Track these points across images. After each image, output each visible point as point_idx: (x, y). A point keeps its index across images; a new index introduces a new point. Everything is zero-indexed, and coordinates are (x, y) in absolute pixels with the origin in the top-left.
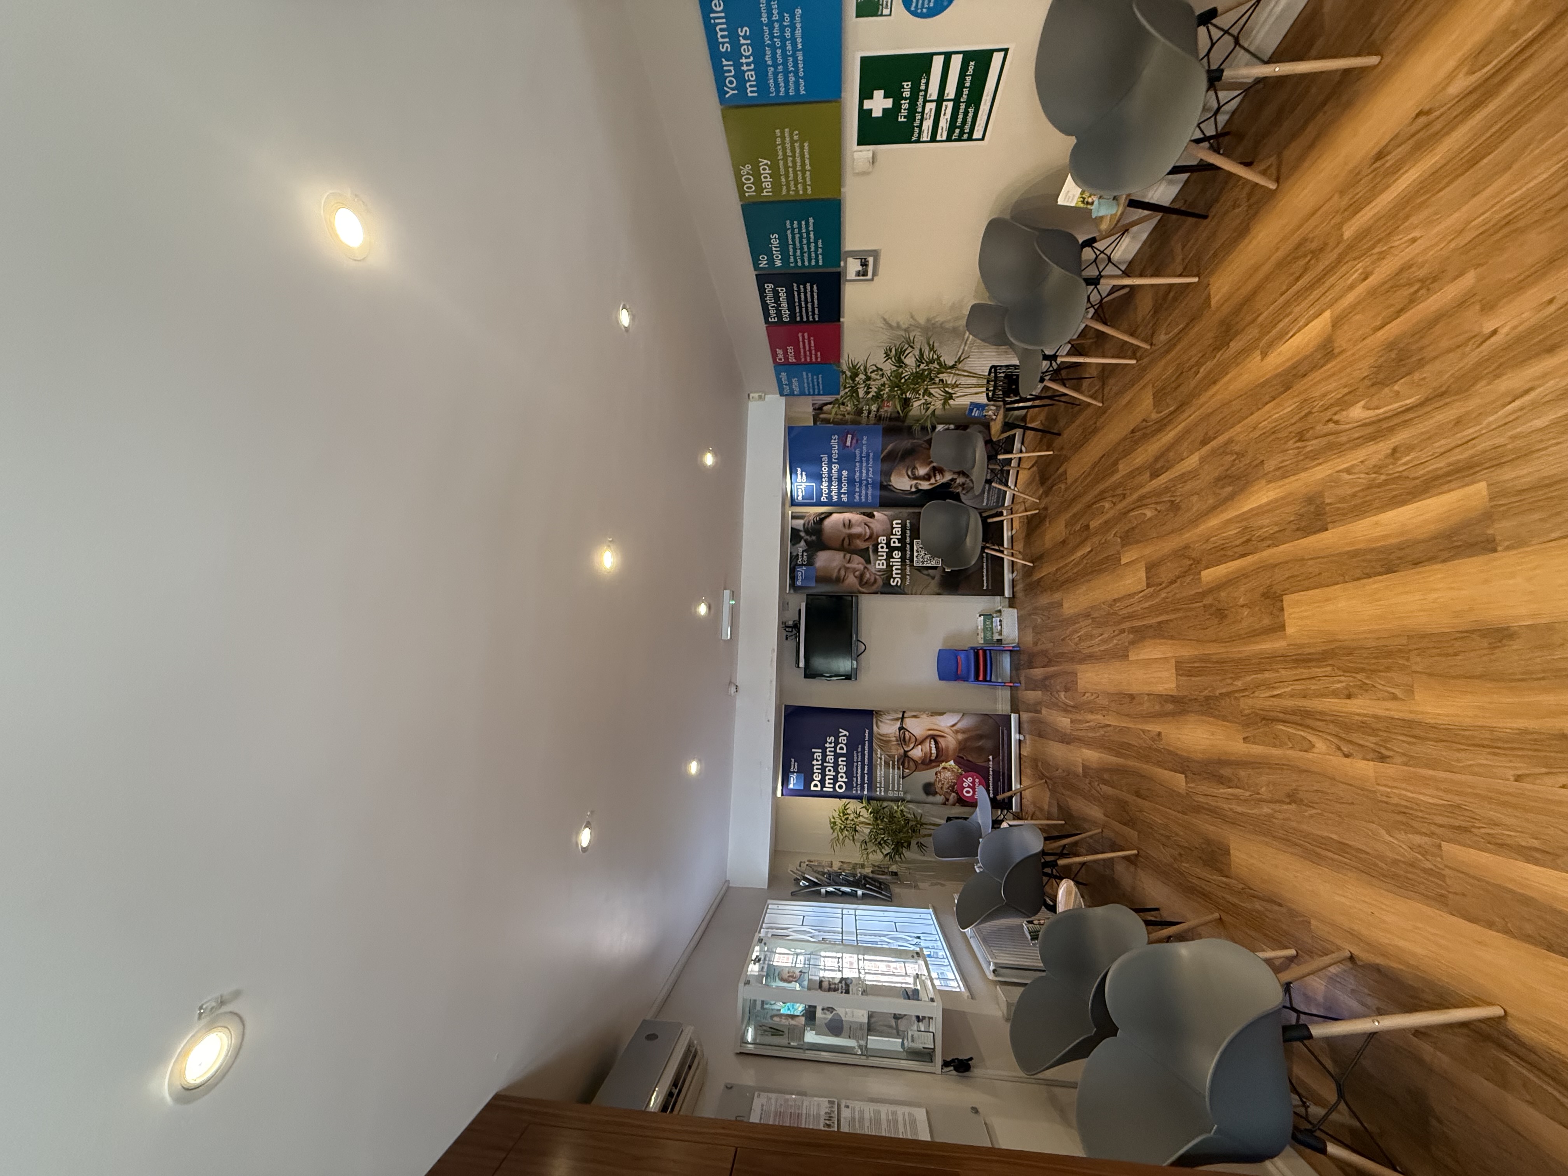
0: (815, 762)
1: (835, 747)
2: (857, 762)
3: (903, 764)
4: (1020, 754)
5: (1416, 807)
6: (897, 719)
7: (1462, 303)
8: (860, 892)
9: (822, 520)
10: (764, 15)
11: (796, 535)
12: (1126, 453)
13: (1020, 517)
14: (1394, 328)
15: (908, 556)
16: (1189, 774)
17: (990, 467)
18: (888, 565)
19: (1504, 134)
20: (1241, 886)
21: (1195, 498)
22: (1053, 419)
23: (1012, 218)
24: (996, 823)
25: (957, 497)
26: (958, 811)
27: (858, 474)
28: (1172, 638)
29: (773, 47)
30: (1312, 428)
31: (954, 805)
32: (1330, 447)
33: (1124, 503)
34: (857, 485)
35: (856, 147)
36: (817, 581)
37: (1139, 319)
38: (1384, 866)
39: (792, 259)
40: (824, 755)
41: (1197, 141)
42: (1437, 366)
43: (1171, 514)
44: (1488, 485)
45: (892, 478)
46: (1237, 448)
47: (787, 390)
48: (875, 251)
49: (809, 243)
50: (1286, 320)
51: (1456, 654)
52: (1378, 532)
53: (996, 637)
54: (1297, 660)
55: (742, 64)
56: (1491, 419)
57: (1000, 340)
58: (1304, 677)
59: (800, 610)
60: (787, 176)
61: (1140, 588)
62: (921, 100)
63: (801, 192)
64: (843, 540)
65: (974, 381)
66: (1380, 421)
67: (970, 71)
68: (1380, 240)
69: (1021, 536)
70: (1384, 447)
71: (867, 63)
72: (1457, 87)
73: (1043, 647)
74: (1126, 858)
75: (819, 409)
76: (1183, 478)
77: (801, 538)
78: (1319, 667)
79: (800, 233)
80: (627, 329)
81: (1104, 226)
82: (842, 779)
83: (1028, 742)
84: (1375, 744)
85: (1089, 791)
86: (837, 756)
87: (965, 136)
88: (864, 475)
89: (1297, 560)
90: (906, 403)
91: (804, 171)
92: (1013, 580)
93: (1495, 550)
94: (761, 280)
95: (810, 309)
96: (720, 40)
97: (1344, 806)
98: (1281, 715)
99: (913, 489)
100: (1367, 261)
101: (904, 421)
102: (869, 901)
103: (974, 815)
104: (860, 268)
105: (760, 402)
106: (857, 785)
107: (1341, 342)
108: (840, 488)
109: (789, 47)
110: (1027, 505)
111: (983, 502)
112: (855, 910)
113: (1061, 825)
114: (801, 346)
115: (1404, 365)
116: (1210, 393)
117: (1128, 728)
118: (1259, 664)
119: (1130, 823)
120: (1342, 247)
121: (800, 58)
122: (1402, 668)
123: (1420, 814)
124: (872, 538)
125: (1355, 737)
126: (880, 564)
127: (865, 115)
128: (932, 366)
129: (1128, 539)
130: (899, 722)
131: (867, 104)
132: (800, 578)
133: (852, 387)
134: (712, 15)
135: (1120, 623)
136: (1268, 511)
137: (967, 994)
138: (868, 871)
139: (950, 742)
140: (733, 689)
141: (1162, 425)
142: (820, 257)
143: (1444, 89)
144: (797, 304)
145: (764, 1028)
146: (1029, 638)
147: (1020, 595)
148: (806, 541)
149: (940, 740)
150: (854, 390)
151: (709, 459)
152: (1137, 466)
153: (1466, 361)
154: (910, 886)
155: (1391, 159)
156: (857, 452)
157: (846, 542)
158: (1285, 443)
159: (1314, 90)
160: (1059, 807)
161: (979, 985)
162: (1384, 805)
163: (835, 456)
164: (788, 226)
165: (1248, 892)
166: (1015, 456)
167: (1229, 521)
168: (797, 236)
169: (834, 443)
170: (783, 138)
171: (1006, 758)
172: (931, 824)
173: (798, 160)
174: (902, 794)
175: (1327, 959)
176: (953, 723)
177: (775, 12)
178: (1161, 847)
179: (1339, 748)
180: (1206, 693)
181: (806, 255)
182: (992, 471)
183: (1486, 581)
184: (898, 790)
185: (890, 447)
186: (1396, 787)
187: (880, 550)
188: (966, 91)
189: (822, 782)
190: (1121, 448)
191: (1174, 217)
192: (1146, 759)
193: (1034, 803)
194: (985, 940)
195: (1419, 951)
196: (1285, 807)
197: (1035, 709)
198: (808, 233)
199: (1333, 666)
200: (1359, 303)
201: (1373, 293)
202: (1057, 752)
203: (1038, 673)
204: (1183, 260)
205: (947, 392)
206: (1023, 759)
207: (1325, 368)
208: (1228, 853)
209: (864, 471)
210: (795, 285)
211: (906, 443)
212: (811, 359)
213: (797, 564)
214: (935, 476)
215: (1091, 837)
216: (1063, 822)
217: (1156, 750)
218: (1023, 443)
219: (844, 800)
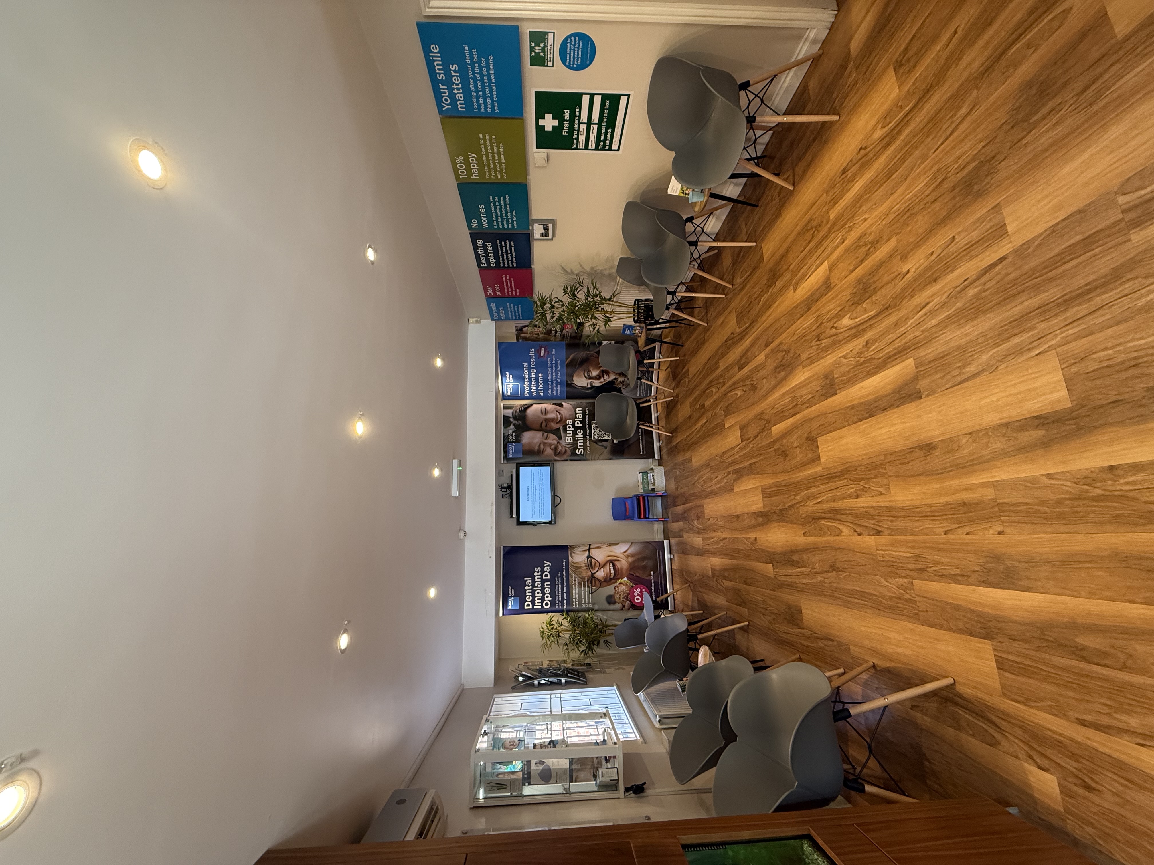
0: (527, 588)
1: (541, 575)
2: (558, 584)
3: (591, 583)
4: (672, 568)
5: (898, 561)
6: (585, 551)
7: (891, 256)
8: (563, 681)
9: (526, 409)
10: (468, 58)
11: (507, 421)
12: (723, 355)
13: (662, 403)
14: (860, 271)
15: (588, 433)
16: (775, 564)
17: (640, 369)
18: (574, 440)
19: (902, 160)
20: (810, 633)
21: (765, 380)
22: (678, 336)
23: (641, 202)
24: (657, 617)
25: (619, 390)
26: (631, 614)
27: (550, 376)
28: (758, 474)
29: (475, 81)
30: (823, 332)
31: (628, 610)
32: (834, 343)
33: (724, 388)
34: (550, 383)
35: (535, 150)
36: (523, 454)
37: (725, 270)
38: (886, 602)
39: (495, 223)
40: (534, 582)
41: (748, 160)
42: (883, 291)
43: (752, 393)
44: (914, 360)
45: (574, 379)
46: (785, 348)
47: (496, 316)
48: (553, 220)
49: (506, 213)
50: (805, 268)
51: (908, 463)
52: (863, 392)
53: (651, 487)
54: (828, 478)
55: (454, 89)
56: (911, 321)
57: (640, 282)
58: (833, 488)
59: (512, 475)
60: (489, 166)
61: (737, 443)
62: (576, 123)
63: (499, 177)
64: (542, 423)
65: (625, 310)
66: (859, 325)
67: (607, 107)
68: (848, 220)
69: (663, 416)
70: (861, 342)
71: (539, 95)
72: (879, 133)
73: (682, 491)
74: (741, 628)
75: (520, 330)
76: (757, 369)
77: (511, 423)
78: (840, 481)
79: (500, 205)
80: (372, 263)
81: (697, 209)
82: (548, 598)
83: (676, 559)
84: (874, 524)
85: (717, 586)
86: (543, 581)
87: (607, 148)
88: (554, 376)
89: (822, 415)
90: (581, 325)
91: (500, 164)
92: (660, 447)
93: (921, 398)
94: (474, 236)
95: (510, 259)
96: (438, 71)
97: (861, 567)
98: (823, 515)
99: (589, 386)
100: (843, 232)
101: (580, 339)
102: (569, 686)
103: (642, 615)
104: (543, 231)
105: (477, 325)
106: (559, 601)
107: (834, 280)
108: (537, 386)
109: (486, 81)
110: (666, 394)
111: (637, 393)
112: (561, 694)
113: (700, 614)
114: (505, 284)
115: (867, 292)
116: (768, 314)
117: (737, 538)
118: (809, 483)
119: (742, 603)
120: (830, 223)
121: (494, 88)
122: (884, 474)
123: (900, 565)
124: (562, 421)
125: (862, 522)
126: (568, 439)
127: (540, 129)
128: (596, 299)
129: (728, 411)
130: (587, 553)
131: (541, 122)
132: (511, 452)
133: (542, 313)
134: (431, 55)
135: (727, 467)
136: (805, 386)
137: (642, 740)
138: (569, 665)
139: (623, 564)
140: (462, 534)
141: (742, 336)
142: (515, 222)
143: (871, 135)
144: (500, 255)
145: (492, 784)
146: (673, 485)
147: (665, 457)
148: (514, 425)
149: (616, 563)
150: (544, 315)
151: (439, 363)
152: (730, 362)
153: (897, 288)
154: (600, 672)
155: (850, 173)
156: (549, 360)
157: (544, 424)
158: (811, 342)
159: (808, 133)
160: (699, 602)
161: (650, 734)
162: (882, 563)
163: (533, 363)
164: (491, 200)
165: (815, 637)
166: (656, 361)
167: (784, 394)
168: (498, 207)
169: (532, 354)
170: (485, 140)
171: (662, 572)
172: (613, 626)
173: (496, 155)
174: (591, 606)
175: (860, 669)
176: (624, 550)
177: (475, 56)
178: (762, 615)
179: (855, 531)
180: (780, 507)
181: (505, 221)
182: (642, 371)
183: (918, 417)
184: (589, 603)
185: (571, 357)
186: (887, 550)
187: (568, 429)
188: (605, 119)
189: (533, 602)
190: (720, 352)
191: (740, 205)
192: (748, 557)
193: (683, 602)
194: (654, 700)
195: (908, 652)
196: (830, 574)
197: (679, 535)
198: (505, 205)
199: (846, 478)
200: (842, 256)
201: (847, 250)
202: (696, 563)
203: (679, 509)
204: (747, 232)
205: (606, 317)
206: (674, 572)
207: (827, 296)
208: (800, 611)
209: (554, 374)
210: (498, 241)
211: (582, 354)
212: (512, 294)
213: (508, 442)
214: (603, 377)
215: (719, 618)
216: (702, 612)
217: (754, 550)
218: (660, 353)
219: (550, 614)
